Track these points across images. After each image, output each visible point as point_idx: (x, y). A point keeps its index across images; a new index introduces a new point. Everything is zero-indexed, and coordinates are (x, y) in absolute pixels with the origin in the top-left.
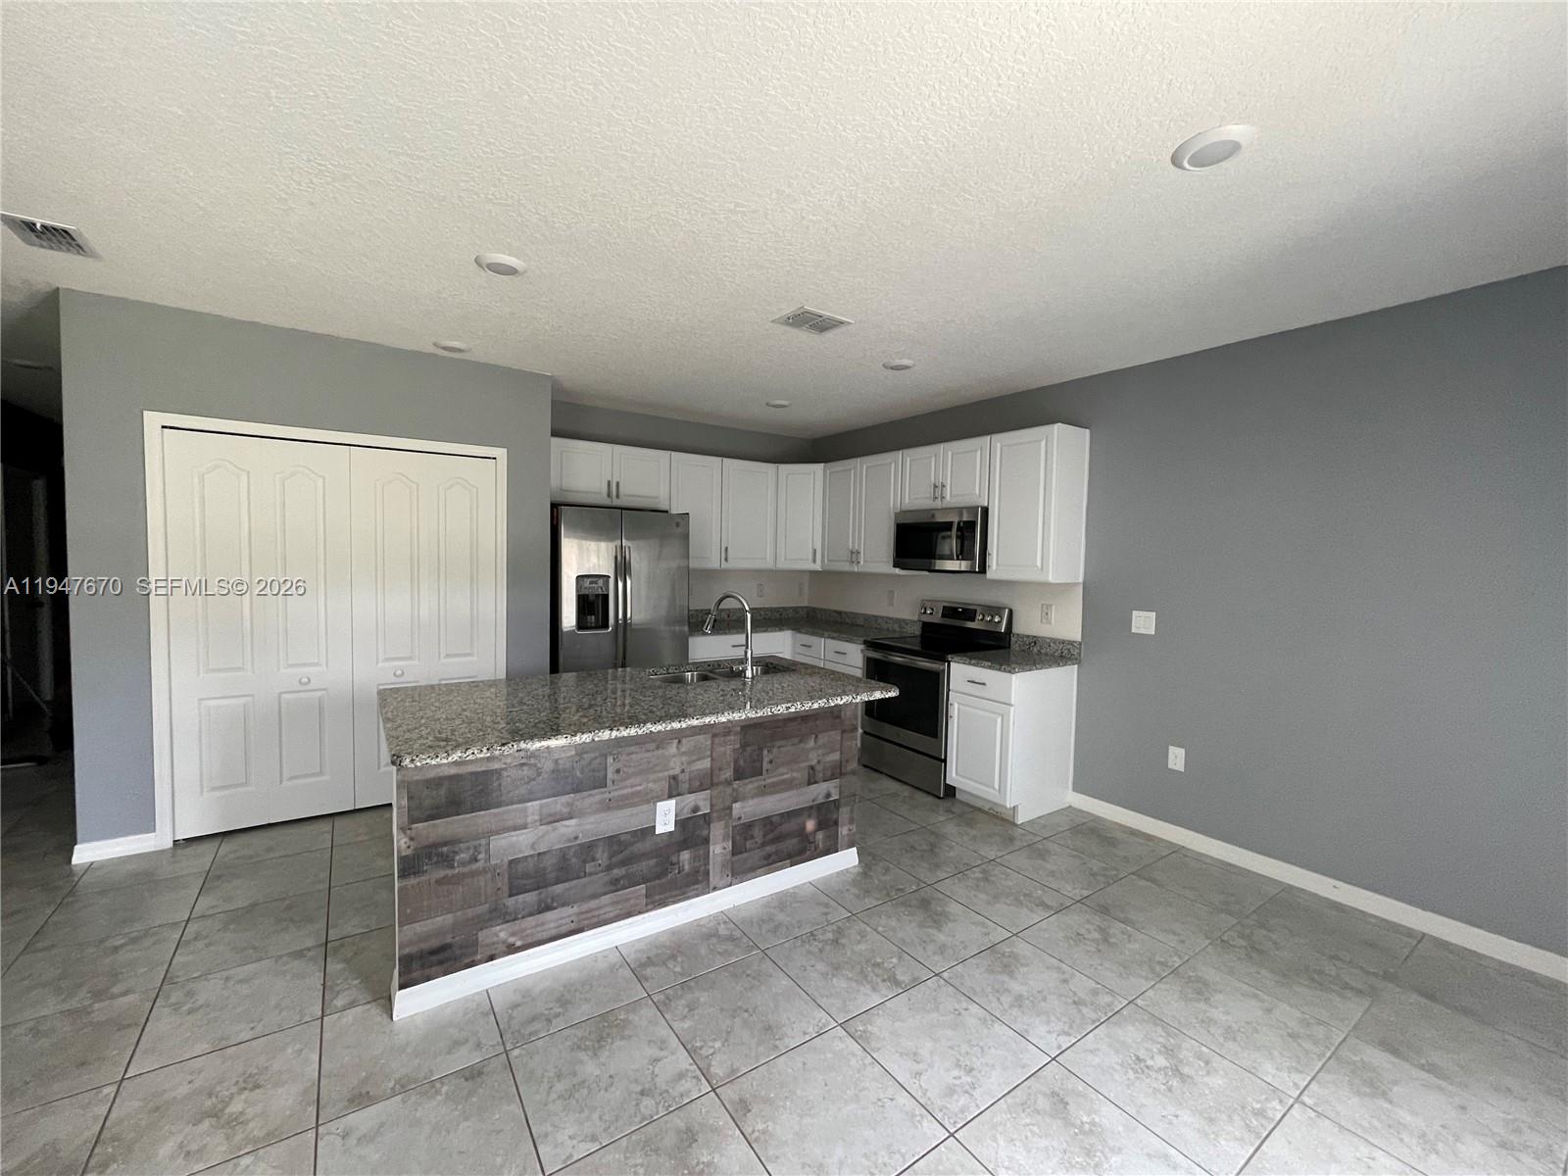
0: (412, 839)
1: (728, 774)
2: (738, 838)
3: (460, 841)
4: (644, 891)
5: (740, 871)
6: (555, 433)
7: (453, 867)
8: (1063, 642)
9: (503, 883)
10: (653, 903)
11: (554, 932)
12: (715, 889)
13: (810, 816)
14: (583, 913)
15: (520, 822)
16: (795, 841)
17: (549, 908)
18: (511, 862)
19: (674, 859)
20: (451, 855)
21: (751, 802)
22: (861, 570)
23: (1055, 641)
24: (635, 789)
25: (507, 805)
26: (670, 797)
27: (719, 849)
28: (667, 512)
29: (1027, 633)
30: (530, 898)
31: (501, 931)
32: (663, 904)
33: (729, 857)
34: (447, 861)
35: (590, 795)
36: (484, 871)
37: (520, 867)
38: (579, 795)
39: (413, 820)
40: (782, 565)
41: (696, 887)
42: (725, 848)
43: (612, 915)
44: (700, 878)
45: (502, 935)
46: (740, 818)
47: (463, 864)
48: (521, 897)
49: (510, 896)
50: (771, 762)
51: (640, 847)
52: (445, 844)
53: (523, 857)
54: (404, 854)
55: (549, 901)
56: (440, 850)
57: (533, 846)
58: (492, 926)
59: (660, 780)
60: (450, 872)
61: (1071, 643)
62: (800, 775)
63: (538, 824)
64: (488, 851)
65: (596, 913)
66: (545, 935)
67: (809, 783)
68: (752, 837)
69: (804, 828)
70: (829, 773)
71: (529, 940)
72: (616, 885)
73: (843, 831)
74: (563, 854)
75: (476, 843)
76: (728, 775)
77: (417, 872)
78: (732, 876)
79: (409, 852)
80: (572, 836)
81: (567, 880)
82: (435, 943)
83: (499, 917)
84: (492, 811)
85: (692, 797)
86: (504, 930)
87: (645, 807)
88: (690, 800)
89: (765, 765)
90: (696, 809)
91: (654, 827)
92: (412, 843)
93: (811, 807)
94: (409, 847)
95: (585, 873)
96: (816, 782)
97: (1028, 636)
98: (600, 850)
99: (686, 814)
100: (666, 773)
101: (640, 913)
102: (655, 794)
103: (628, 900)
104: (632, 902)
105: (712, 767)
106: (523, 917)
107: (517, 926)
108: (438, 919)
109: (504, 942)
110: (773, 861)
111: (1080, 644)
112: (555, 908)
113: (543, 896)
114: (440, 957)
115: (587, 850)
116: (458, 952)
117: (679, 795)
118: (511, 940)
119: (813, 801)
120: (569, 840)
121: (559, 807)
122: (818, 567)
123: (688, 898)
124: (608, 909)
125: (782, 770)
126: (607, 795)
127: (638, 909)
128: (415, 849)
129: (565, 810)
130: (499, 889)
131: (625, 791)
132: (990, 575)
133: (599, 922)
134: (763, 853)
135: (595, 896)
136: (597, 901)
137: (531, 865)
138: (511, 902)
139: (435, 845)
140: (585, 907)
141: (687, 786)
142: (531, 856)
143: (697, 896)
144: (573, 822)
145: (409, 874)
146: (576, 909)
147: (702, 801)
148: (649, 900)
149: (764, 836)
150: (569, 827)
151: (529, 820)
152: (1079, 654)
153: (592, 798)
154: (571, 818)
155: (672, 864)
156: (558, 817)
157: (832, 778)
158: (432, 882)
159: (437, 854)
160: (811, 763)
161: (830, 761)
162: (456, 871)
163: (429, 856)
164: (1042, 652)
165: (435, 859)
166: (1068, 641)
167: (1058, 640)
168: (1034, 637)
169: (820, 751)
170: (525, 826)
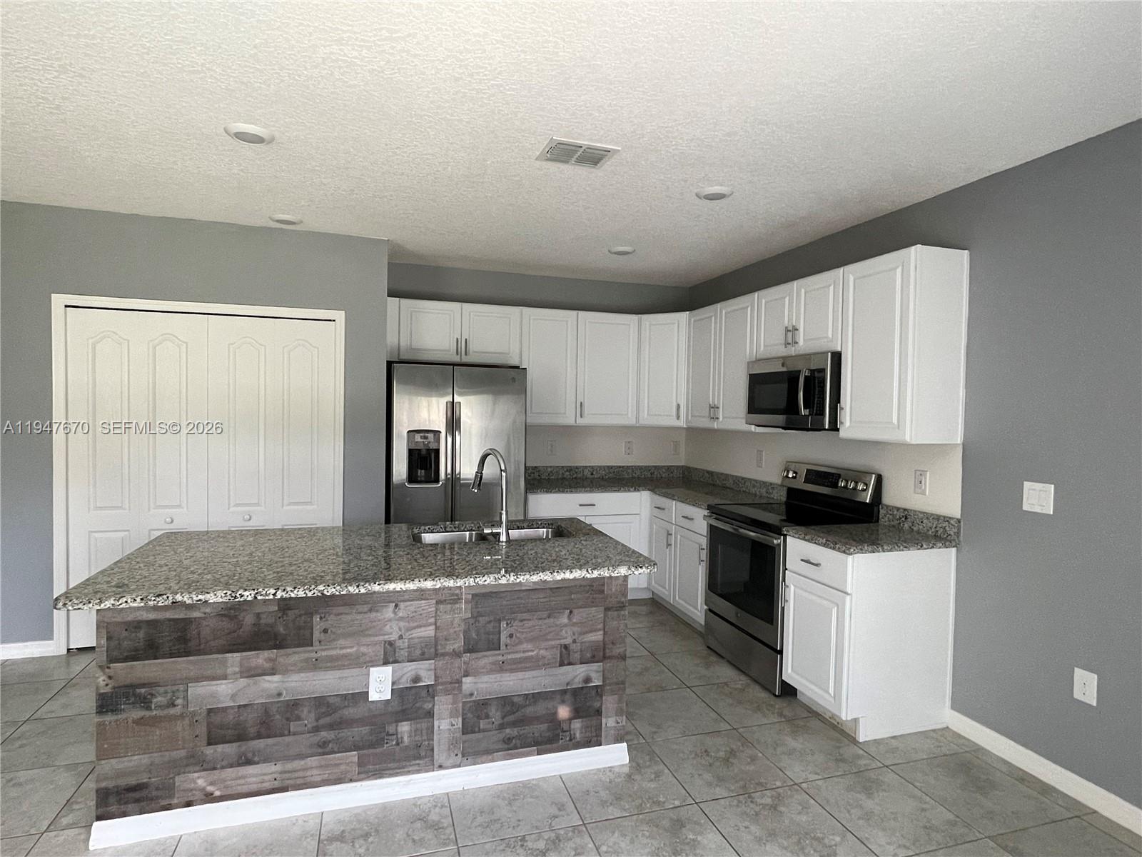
0: (110, 678)
1: (459, 644)
2: (470, 715)
3: (156, 684)
4: (356, 759)
5: (470, 752)
6: (391, 294)
7: (151, 709)
8: (938, 518)
9: (202, 730)
10: (366, 772)
11: (254, 787)
12: (441, 767)
13: (563, 702)
14: (286, 772)
15: (219, 672)
16: (544, 727)
17: (249, 762)
18: (210, 711)
19: (391, 729)
20: (149, 697)
21: (486, 678)
22: (721, 427)
23: (928, 516)
24: (344, 651)
25: (205, 654)
26: (386, 663)
27: (445, 724)
29: (898, 505)
30: (230, 749)
31: (199, 778)
32: (379, 774)
33: (458, 735)
34: (145, 702)
35: (295, 653)
36: (182, 716)
37: (217, 719)
38: (281, 652)
39: (112, 660)
41: (417, 762)
42: (453, 725)
43: (318, 779)
44: (423, 754)
45: (201, 782)
46: (472, 695)
47: (159, 707)
48: (220, 748)
49: (209, 744)
50: (511, 636)
51: (350, 712)
52: (143, 685)
53: (223, 708)
54: (102, 691)
55: (250, 755)
56: (138, 691)
57: (233, 697)
58: (189, 772)
59: (374, 644)
60: (147, 713)
61: (947, 519)
62: (546, 651)
63: (238, 676)
64: (185, 698)
65: (301, 774)
66: (245, 789)
67: (562, 664)
68: (487, 717)
69: (555, 713)
70: (588, 655)
71: (229, 792)
72: (323, 748)
73: (609, 722)
74: (266, 708)
75: (175, 688)
76: (456, 646)
77: (115, 711)
78: (463, 756)
79: (108, 690)
80: (275, 692)
81: (269, 737)
82: (132, 781)
83: (196, 764)
84: (191, 658)
85: (413, 666)
86: (202, 777)
87: (356, 671)
88: (409, 669)
89: (504, 639)
90: (417, 679)
91: (368, 692)
92: (109, 681)
93: (564, 692)
94: (107, 685)
95: (290, 732)
96: (570, 664)
97: (898, 509)
98: (306, 710)
99: (405, 683)
100: (381, 638)
101: (351, 781)
102: (368, 659)
103: (337, 765)
104: (343, 767)
105: (435, 636)
106: (223, 768)
107: (216, 775)
108: (136, 757)
109: (204, 789)
110: (513, 746)
111: (959, 521)
112: (258, 763)
113: (243, 749)
114: (137, 795)
115: (292, 708)
116: (154, 793)
117: (395, 662)
118: (210, 789)
119: (568, 684)
120: (269, 696)
121: (260, 661)
122: (682, 423)
123: (409, 773)
124: (315, 772)
125: (525, 646)
126: (313, 655)
127: (349, 776)
128: (114, 688)
129: (267, 665)
130: (196, 736)
131: (334, 652)
132: (843, 433)
133: (305, 784)
134: (501, 736)
135: (301, 756)
136: (302, 762)
137: (231, 717)
138: (209, 751)
139: (133, 686)
140: (289, 766)
141: (405, 653)
142: (232, 707)
143: (418, 772)
144: (276, 678)
145: (107, 711)
146: (279, 767)
147: (425, 672)
148: (362, 769)
149: (503, 718)
150: (271, 683)
151: (230, 671)
152: (958, 534)
153: (297, 656)
154: (274, 674)
155: (388, 734)
156: (260, 671)
157: (593, 660)
158: (130, 721)
159: (134, 695)
160: (563, 642)
161: (590, 642)
162: (154, 713)
163: (127, 696)
164: (915, 529)
165: (132, 699)
166: (944, 517)
167: (932, 514)
168: (905, 510)
169: (576, 629)
170: (225, 677)
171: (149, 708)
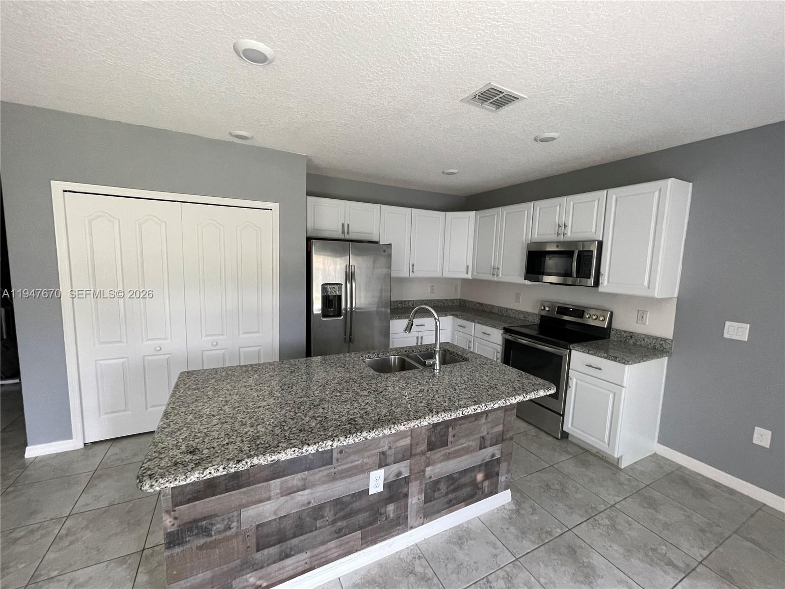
0: (175, 518)
2: (429, 491)
3: (216, 516)
4: (360, 536)
5: (428, 514)
6: (309, 194)
7: (211, 536)
8: (657, 338)
9: (252, 542)
10: (366, 543)
11: (291, 573)
12: (411, 528)
13: (480, 471)
14: (313, 556)
15: (264, 496)
16: (469, 489)
17: (288, 556)
18: (258, 526)
19: (382, 511)
20: (210, 526)
21: (439, 466)
22: (499, 280)
23: (649, 337)
24: (354, 464)
25: (254, 484)
26: (380, 467)
27: (415, 499)
28: (377, 243)
29: (624, 329)
30: (274, 550)
31: (250, 577)
32: (374, 542)
33: (422, 505)
34: (207, 532)
35: (320, 471)
36: (237, 535)
37: (265, 530)
38: (311, 472)
39: (176, 505)
40: (447, 275)
41: (398, 528)
42: (419, 499)
43: (336, 555)
44: (401, 522)
45: (252, 580)
46: (430, 477)
47: (219, 532)
48: (266, 552)
49: (258, 551)
50: (454, 436)
51: (357, 505)
52: (204, 519)
53: (268, 522)
54: (169, 531)
55: (288, 551)
56: (200, 524)
57: (275, 513)
58: (243, 575)
59: (373, 455)
60: (208, 540)
61: (665, 340)
62: (474, 444)
63: (279, 496)
64: (239, 521)
65: (323, 555)
66: (285, 576)
67: (481, 449)
68: (439, 489)
69: (475, 479)
70: (495, 440)
71: (273, 581)
72: (339, 533)
73: (502, 479)
74: (299, 516)
75: (230, 515)
76: (423, 448)
77: (181, 543)
78: (424, 518)
79: (174, 528)
80: (306, 502)
81: (302, 535)
83: (249, 567)
84: (242, 490)
85: (397, 465)
86: (253, 576)
87: (361, 476)
88: (395, 468)
89: (450, 439)
90: (399, 474)
91: (368, 489)
92: (176, 521)
93: (480, 466)
94: (173, 525)
95: (316, 528)
96: (485, 448)
97: (625, 332)
98: (327, 510)
99: (392, 478)
100: (377, 451)
101: (357, 551)
102: (369, 466)
103: (347, 543)
104: (351, 543)
105: (411, 443)
106: (268, 565)
107: (263, 572)
108: (199, 575)
109: (253, 585)
110: (452, 505)
111: (672, 341)
112: (294, 555)
113: (283, 548)
115: (317, 511)
117: (386, 465)
118: (259, 583)
119: (483, 460)
120: (304, 505)
121: (295, 482)
122: (469, 276)
123: (393, 536)
124: (334, 550)
125: (461, 441)
126: (333, 470)
127: (355, 548)
128: (179, 526)
129: (300, 484)
130: (248, 547)
131: (346, 466)
132: (601, 289)
133: (326, 561)
134: (446, 500)
135: (324, 543)
136: (325, 547)
137: (274, 526)
138: (259, 556)
139: (196, 521)
140: (316, 551)
141: (392, 458)
142: (275, 520)
143: (398, 534)
144: (307, 492)
145: (174, 546)
146: (309, 554)
147: (404, 468)
148: (364, 541)
149: (447, 488)
150: (303, 497)
151: (272, 494)
152: (671, 348)
153: (321, 473)
154: (305, 489)
155: (381, 514)
156: (295, 489)
157: (496, 443)
158: (194, 548)
159: (197, 527)
160: (482, 435)
161: (496, 432)
162: (214, 538)
163: (190, 530)
164: (637, 343)
165: (196, 531)
166: (662, 338)
167: (651, 336)
168: (631, 332)
169: (489, 425)
170: (269, 499)
171: (209, 535)
